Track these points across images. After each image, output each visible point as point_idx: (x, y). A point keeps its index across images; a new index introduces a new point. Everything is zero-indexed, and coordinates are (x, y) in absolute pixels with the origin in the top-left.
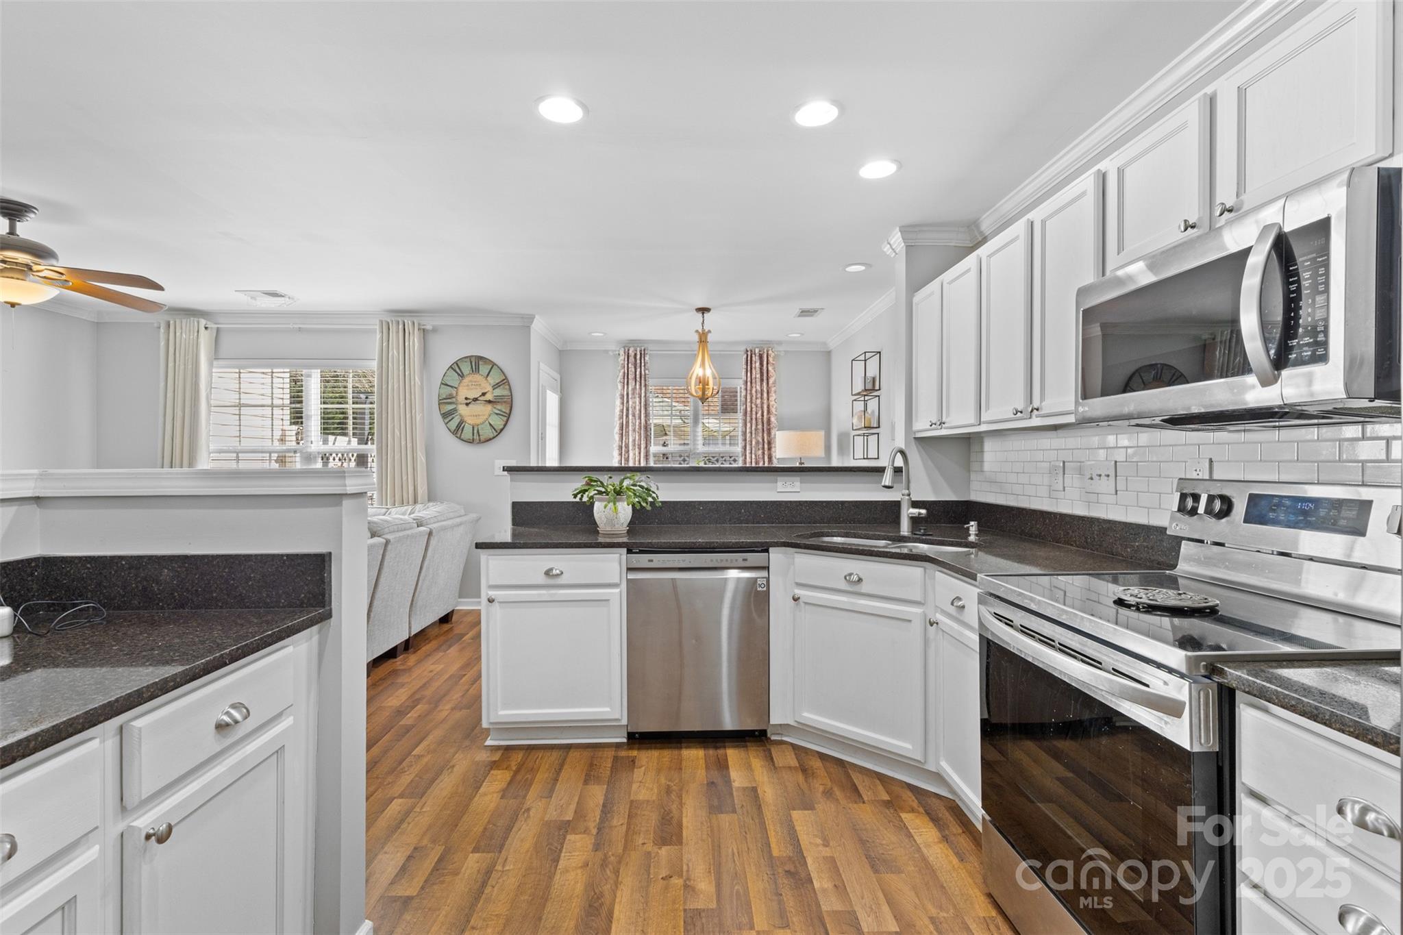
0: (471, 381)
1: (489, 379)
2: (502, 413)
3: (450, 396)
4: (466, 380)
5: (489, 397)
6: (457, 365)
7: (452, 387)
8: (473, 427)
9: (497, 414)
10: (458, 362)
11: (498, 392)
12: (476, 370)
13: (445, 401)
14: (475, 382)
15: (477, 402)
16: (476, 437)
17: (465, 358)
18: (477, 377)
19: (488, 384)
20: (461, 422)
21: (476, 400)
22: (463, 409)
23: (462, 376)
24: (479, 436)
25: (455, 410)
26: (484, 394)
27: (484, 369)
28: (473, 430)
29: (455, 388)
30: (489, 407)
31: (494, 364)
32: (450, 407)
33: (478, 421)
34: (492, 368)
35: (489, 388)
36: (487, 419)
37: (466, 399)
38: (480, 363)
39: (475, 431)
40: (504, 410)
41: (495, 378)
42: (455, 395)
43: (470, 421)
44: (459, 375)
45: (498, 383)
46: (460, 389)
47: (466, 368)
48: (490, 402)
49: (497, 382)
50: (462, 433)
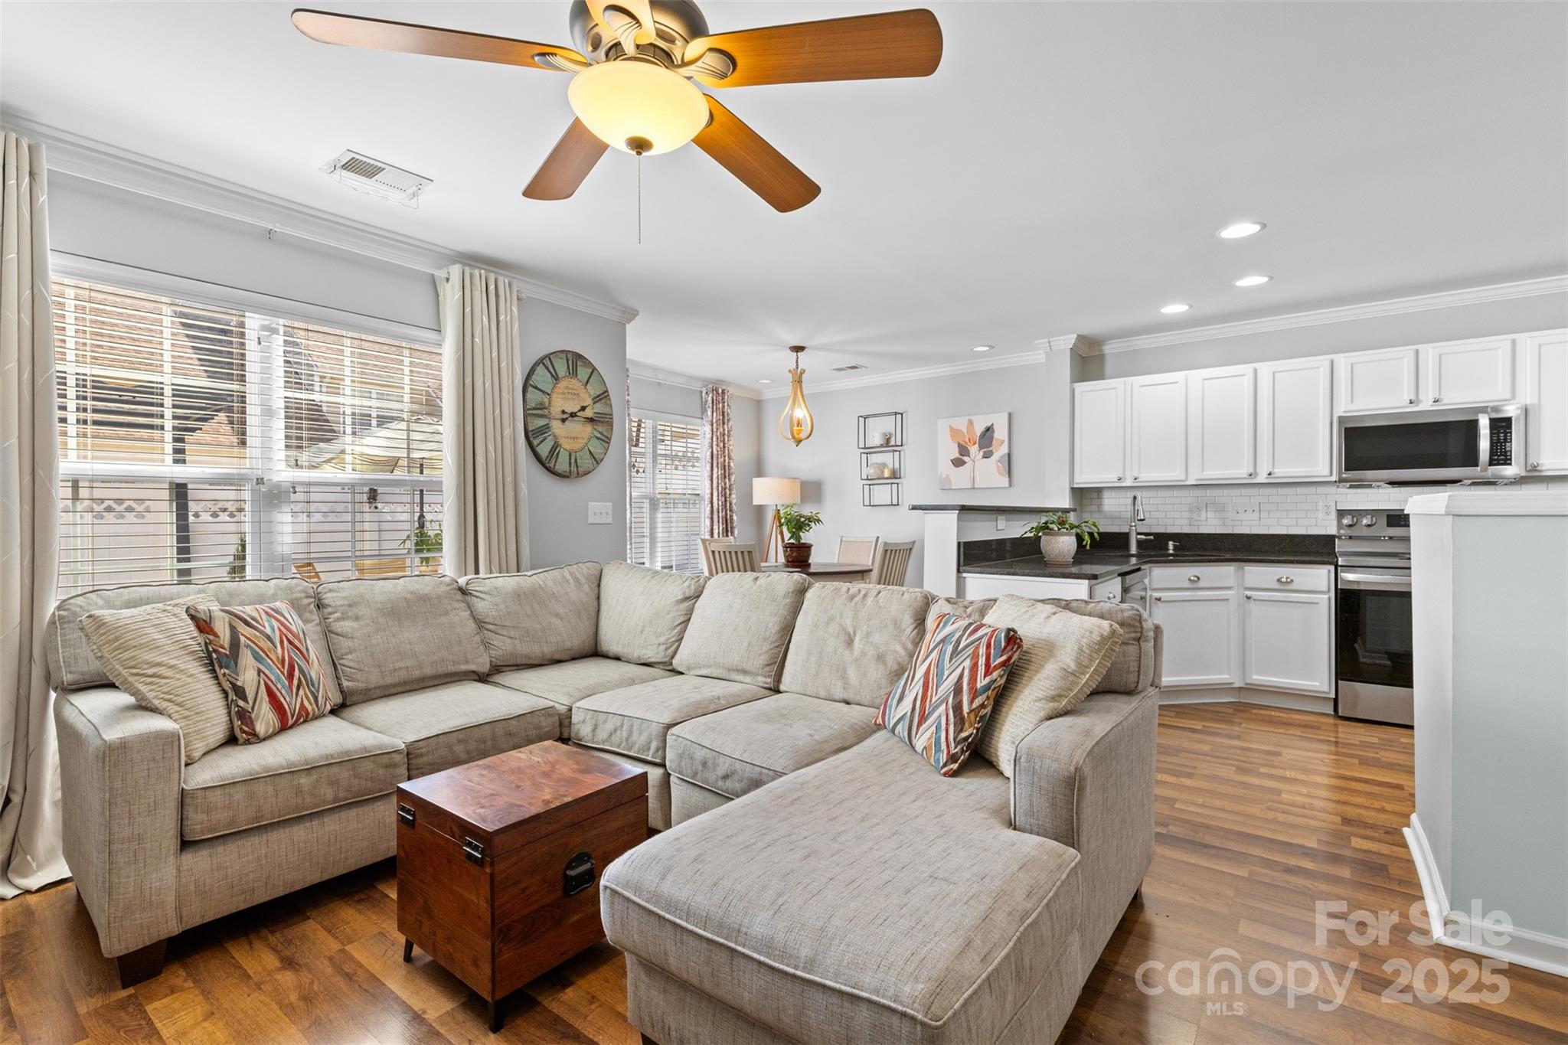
0: (567, 388)
1: (588, 387)
2: (603, 438)
3: (541, 406)
4: (562, 385)
5: (589, 413)
6: (550, 359)
7: (543, 392)
8: (570, 455)
9: (598, 438)
10: (551, 357)
11: (599, 408)
12: (573, 373)
13: (535, 412)
14: (573, 389)
15: (576, 418)
16: (574, 469)
17: (562, 352)
18: (574, 383)
19: (586, 395)
20: (556, 446)
21: (573, 415)
22: (557, 427)
23: (556, 378)
24: (577, 467)
25: (547, 427)
26: (583, 408)
27: (583, 373)
28: (570, 459)
29: (548, 394)
30: (589, 429)
31: (594, 369)
32: (542, 422)
33: (576, 446)
34: (592, 373)
35: (588, 402)
36: (587, 444)
37: (563, 412)
38: (579, 363)
39: (573, 461)
40: (605, 433)
41: (594, 389)
42: (547, 405)
43: (566, 445)
44: (552, 375)
45: (600, 395)
46: (554, 396)
47: (561, 368)
48: (591, 420)
49: (598, 393)
50: (556, 462)
